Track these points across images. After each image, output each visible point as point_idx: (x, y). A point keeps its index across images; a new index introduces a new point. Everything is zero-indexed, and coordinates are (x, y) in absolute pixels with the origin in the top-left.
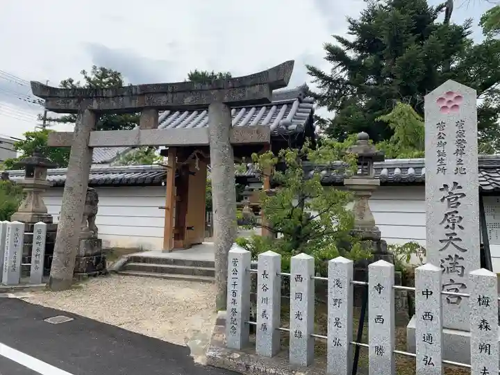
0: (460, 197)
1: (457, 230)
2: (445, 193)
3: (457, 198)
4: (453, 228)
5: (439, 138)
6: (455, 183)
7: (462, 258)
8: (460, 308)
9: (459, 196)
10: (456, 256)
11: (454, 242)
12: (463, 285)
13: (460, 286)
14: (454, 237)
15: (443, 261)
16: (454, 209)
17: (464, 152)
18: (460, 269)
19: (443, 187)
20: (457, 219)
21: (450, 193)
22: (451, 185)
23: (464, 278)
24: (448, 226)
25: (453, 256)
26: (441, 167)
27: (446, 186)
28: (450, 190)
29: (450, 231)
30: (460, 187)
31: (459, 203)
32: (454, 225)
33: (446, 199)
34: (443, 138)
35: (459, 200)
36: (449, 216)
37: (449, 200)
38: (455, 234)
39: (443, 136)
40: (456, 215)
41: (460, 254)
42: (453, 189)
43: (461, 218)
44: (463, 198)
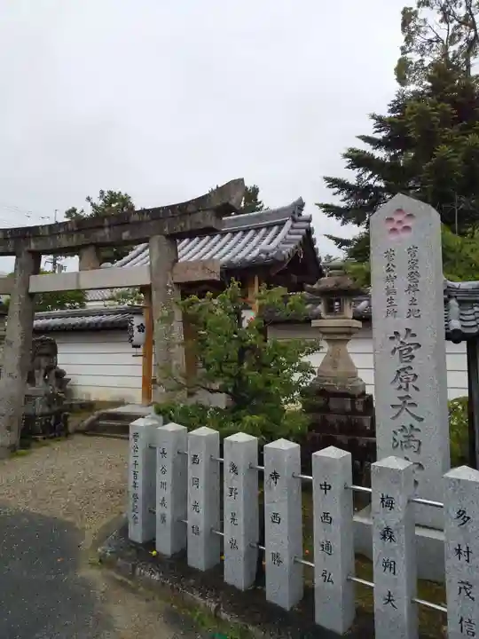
0: (415, 349)
1: (412, 392)
2: (396, 343)
3: (410, 349)
4: (407, 389)
5: (388, 270)
6: (408, 330)
7: (418, 430)
9: (412, 347)
10: (412, 426)
11: (408, 408)
12: (420, 465)
13: (417, 466)
14: (408, 401)
15: (396, 433)
16: (407, 365)
17: (418, 288)
18: (415, 444)
19: (393, 335)
20: (411, 377)
21: (402, 343)
22: (403, 333)
23: (421, 455)
24: (400, 387)
25: (408, 427)
26: (391, 309)
27: (396, 333)
28: (402, 338)
29: (402, 393)
30: (414, 335)
31: (412, 357)
32: (407, 384)
33: (397, 351)
34: (392, 271)
35: (413, 352)
36: (402, 373)
37: (401, 351)
38: (408, 397)
39: (392, 268)
40: (410, 372)
41: (416, 424)
42: (406, 337)
43: (416, 376)
44: (418, 350)
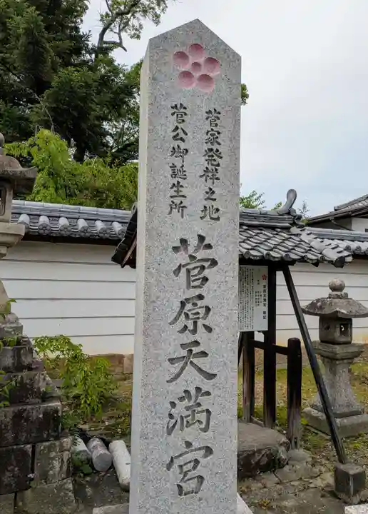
0: (209, 267)
1: (201, 335)
2: (182, 258)
3: (203, 268)
4: (194, 331)
5: (175, 138)
6: (201, 238)
7: (208, 393)
8: (200, 499)
9: (206, 264)
10: (198, 389)
11: (195, 361)
12: (208, 447)
13: (203, 452)
14: (195, 350)
15: (173, 404)
16: (197, 292)
17: (218, 175)
18: (203, 417)
19: (178, 244)
20: (202, 311)
21: (192, 257)
22: (193, 242)
23: (210, 433)
24: (186, 327)
25: (193, 392)
26: (177, 201)
27: (184, 242)
28: (191, 250)
29: (188, 338)
30: (209, 246)
31: (205, 279)
32: (195, 323)
33: (183, 270)
34: (182, 140)
35: (206, 273)
36: (189, 306)
37: (188, 271)
38: (197, 343)
39: (182, 135)
40: (200, 303)
41: (206, 385)
42: (196, 250)
43: (208, 309)
44: (215, 269)
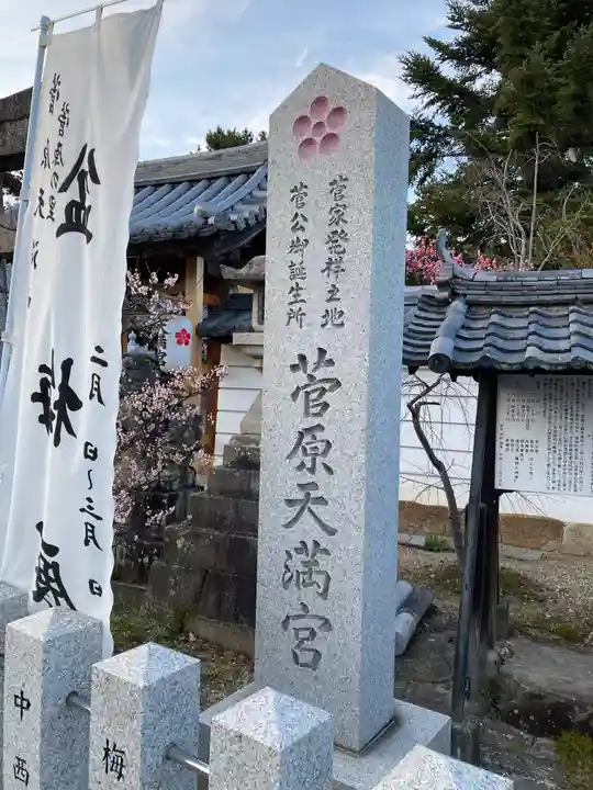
0: (331, 390)
1: (320, 475)
2: (301, 378)
3: (324, 390)
4: (312, 470)
5: (295, 228)
6: (322, 352)
7: (326, 551)
8: (316, 678)
9: (327, 386)
10: (316, 544)
11: (313, 507)
12: (327, 620)
13: (322, 622)
14: (314, 494)
15: (290, 556)
16: (316, 421)
17: (343, 266)
18: (320, 579)
19: (296, 361)
20: (321, 447)
21: (311, 377)
22: (312, 358)
23: (328, 603)
24: (302, 465)
25: (310, 545)
26: (295, 307)
27: (302, 358)
28: (310, 367)
29: (305, 478)
30: (331, 362)
31: (326, 406)
32: (314, 460)
33: (302, 394)
34: (302, 228)
35: (327, 397)
36: (307, 439)
37: (307, 394)
38: (315, 485)
39: (302, 222)
40: (319, 435)
41: (325, 540)
42: (315, 369)
43: (329, 445)
44: (336, 392)
